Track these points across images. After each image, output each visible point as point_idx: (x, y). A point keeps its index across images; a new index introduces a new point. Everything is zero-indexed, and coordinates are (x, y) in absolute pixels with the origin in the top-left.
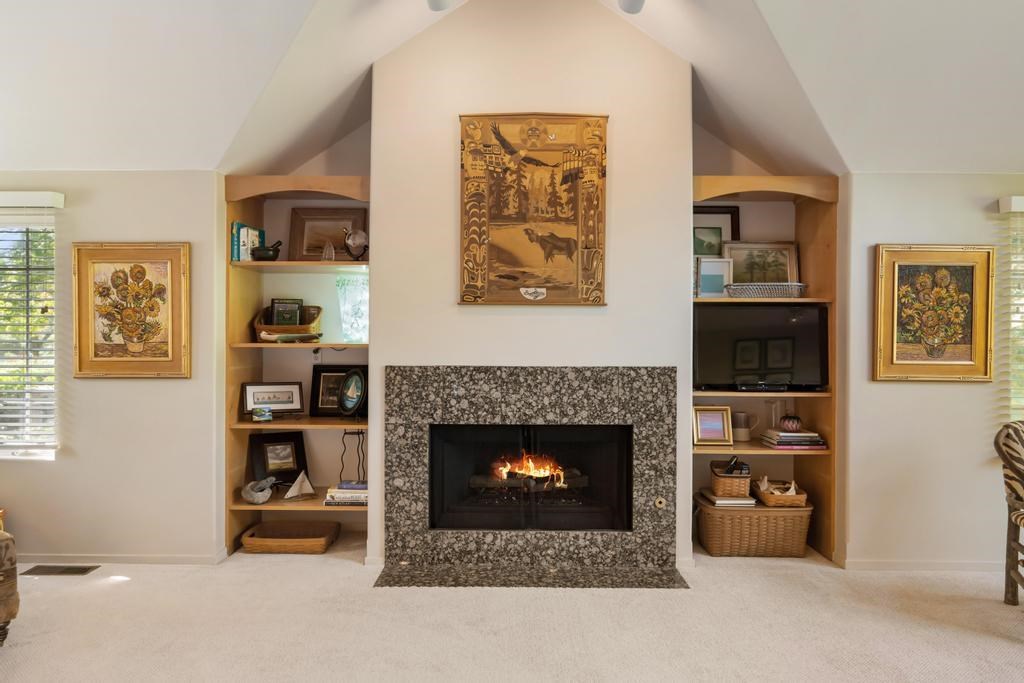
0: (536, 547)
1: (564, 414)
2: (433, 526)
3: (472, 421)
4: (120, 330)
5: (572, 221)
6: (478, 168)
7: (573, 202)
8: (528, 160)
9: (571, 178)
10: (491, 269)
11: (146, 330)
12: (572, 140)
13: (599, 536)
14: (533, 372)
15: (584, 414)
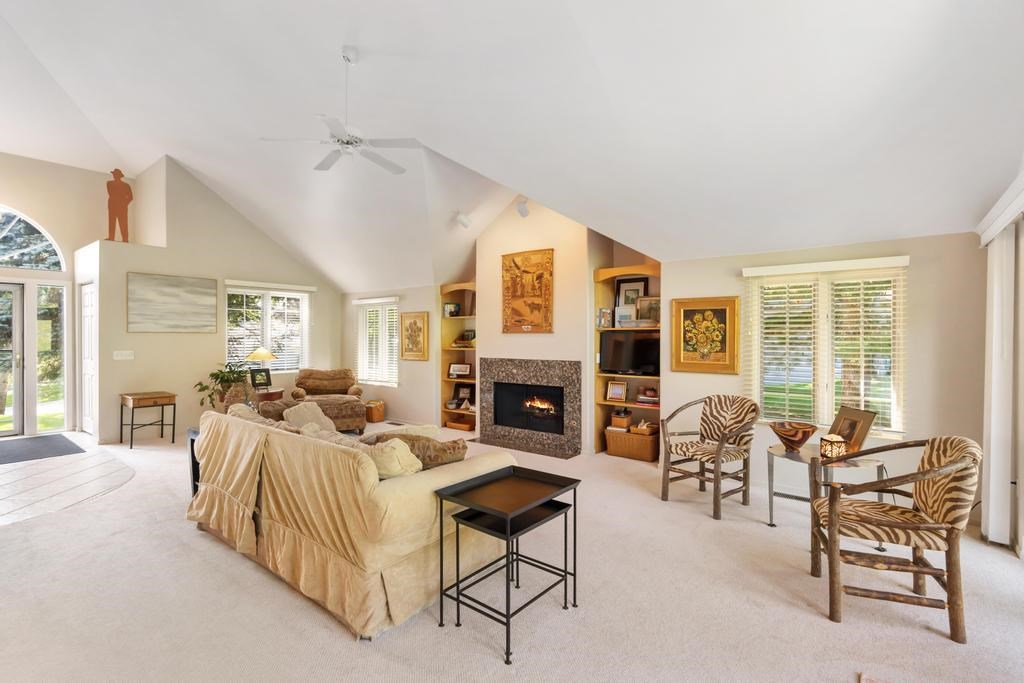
2: (495, 423)
4: (411, 343)
6: (508, 277)
7: (540, 288)
9: (540, 277)
10: (513, 318)
11: (417, 343)
15: (545, 381)
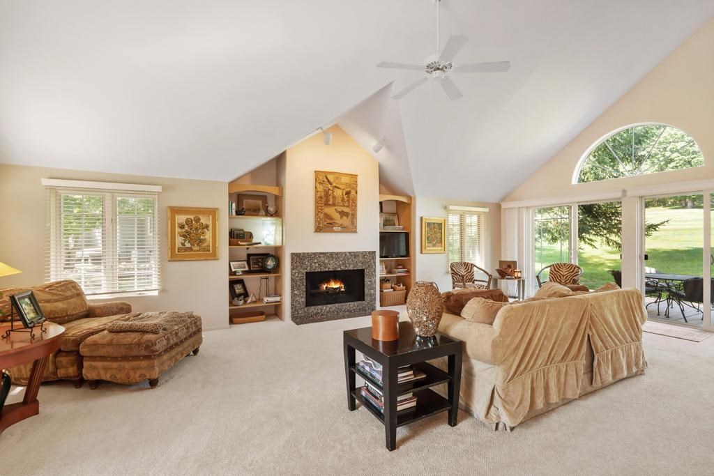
0: (338, 309)
1: (346, 267)
2: (307, 306)
3: (319, 270)
4: (189, 242)
5: (348, 206)
6: (321, 188)
7: (348, 201)
8: (336, 187)
9: (348, 193)
10: (325, 221)
11: (201, 242)
12: (348, 182)
13: (356, 303)
14: (337, 254)
15: (352, 266)
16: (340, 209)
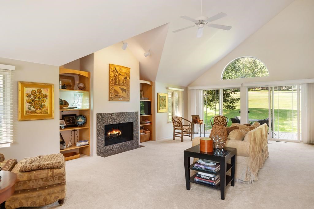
0: (121, 146)
1: (125, 121)
2: (105, 146)
3: (112, 124)
4: (34, 107)
5: (125, 86)
6: (112, 74)
7: (126, 82)
8: (120, 74)
10: (114, 94)
11: (42, 107)
12: (126, 72)
13: (129, 142)
14: (120, 113)
16: (122, 87)
